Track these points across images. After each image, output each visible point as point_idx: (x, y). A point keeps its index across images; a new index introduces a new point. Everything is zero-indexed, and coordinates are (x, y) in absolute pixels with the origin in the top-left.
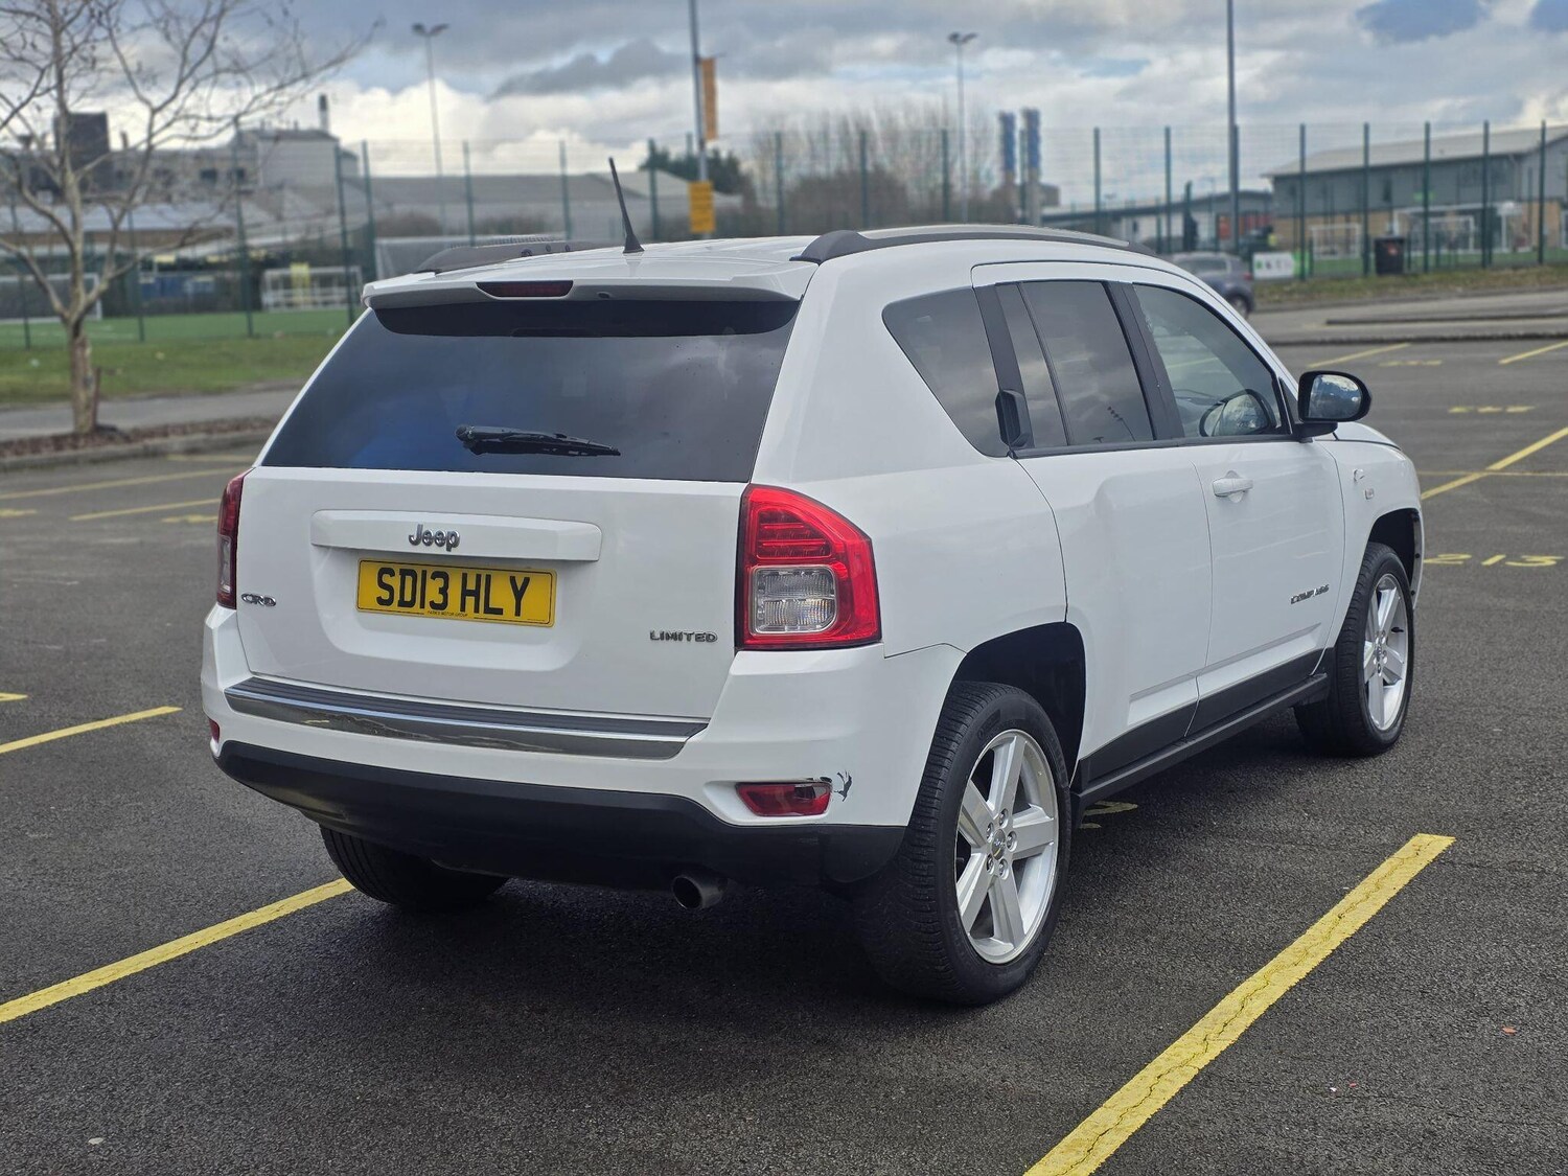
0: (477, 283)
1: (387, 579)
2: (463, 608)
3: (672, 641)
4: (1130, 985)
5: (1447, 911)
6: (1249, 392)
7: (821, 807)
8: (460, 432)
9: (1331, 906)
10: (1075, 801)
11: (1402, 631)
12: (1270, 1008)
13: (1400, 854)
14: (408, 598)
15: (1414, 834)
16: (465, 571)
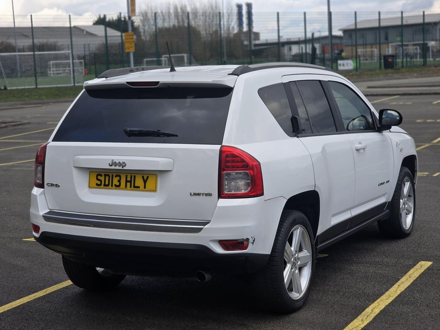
0: (126, 82)
1: (99, 177)
2: (126, 186)
3: (197, 196)
4: (336, 306)
5: (432, 283)
6: (363, 116)
7: (246, 248)
8: (124, 130)
9: (396, 283)
10: (316, 249)
11: (411, 196)
12: (381, 311)
13: (416, 267)
14: (107, 183)
15: (420, 261)
16: (127, 174)
